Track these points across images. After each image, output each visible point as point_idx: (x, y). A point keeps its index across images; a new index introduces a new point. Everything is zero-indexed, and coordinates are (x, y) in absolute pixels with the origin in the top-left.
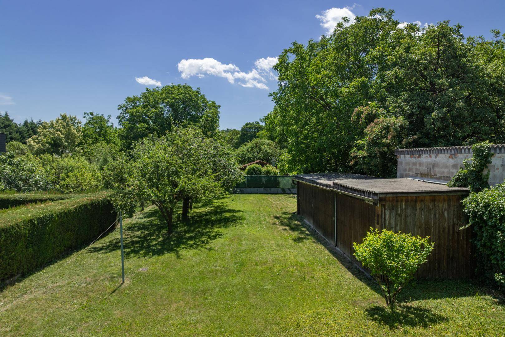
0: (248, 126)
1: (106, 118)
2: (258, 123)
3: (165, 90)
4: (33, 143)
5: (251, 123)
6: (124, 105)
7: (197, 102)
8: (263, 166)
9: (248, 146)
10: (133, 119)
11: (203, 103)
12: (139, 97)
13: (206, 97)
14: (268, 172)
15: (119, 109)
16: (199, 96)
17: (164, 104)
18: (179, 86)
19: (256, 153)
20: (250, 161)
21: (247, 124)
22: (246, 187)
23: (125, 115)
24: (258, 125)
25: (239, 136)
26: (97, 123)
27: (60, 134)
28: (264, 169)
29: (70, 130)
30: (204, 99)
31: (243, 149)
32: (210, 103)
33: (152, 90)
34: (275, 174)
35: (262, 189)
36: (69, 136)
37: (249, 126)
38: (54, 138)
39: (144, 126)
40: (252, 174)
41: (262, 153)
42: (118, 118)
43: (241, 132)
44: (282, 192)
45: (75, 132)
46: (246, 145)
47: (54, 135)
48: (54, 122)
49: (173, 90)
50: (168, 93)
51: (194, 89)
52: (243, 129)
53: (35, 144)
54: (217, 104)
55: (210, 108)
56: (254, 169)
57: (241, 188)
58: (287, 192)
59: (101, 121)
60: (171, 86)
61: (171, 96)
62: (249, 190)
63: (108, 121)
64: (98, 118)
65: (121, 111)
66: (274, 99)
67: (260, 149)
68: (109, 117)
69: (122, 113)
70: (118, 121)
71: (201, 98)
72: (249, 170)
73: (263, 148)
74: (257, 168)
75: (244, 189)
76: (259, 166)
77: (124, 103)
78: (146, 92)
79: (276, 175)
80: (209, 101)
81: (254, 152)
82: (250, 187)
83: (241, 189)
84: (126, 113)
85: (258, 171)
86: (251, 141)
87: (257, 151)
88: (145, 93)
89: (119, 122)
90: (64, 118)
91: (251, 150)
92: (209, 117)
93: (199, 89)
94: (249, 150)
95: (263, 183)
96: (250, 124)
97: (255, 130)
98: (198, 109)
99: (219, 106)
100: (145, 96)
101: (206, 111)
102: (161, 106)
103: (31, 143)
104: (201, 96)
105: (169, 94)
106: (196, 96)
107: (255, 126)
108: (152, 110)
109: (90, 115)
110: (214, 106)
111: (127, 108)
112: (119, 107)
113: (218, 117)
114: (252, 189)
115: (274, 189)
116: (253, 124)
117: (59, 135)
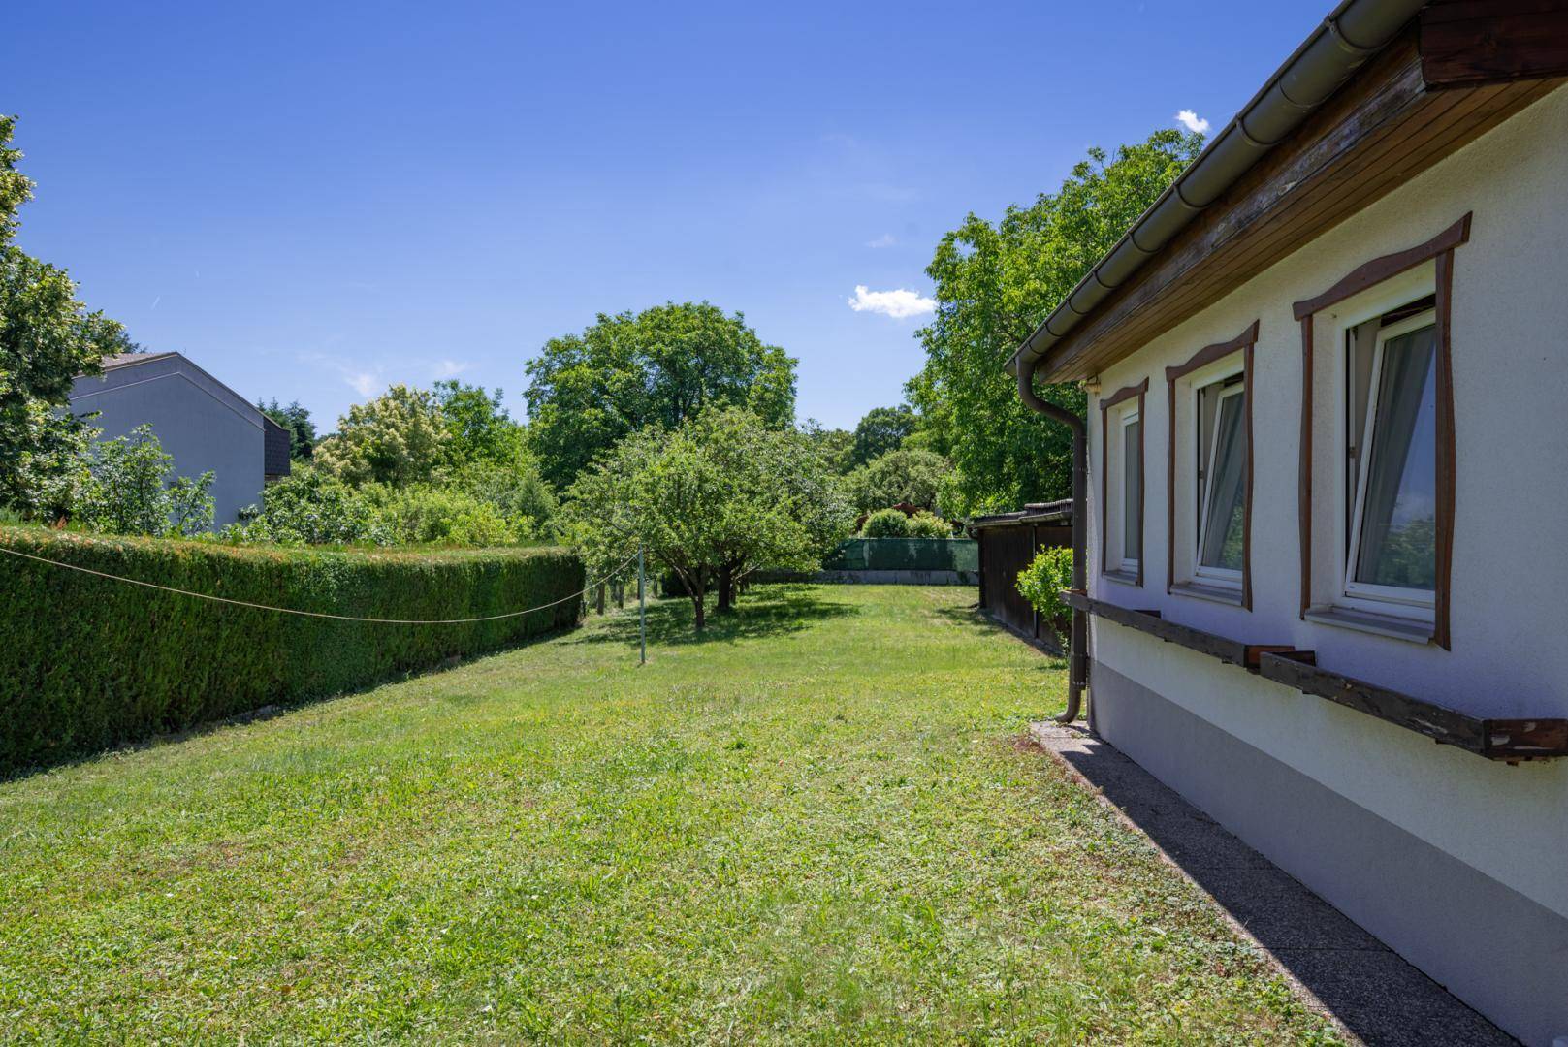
0: (877, 420)
1: (490, 396)
2: (908, 410)
3: (652, 320)
4: (329, 459)
5: (887, 408)
6: (541, 360)
7: (736, 352)
8: (910, 516)
9: (872, 469)
10: (567, 398)
11: (751, 353)
12: (581, 338)
13: (758, 337)
14: (923, 530)
15: (528, 373)
16: (740, 332)
17: (648, 359)
18: (686, 308)
19: (895, 489)
20: (877, 504)
21: (876, 413)
22: (866, 569)
23: (543, 388)
24: (907, 416)
25: (850, 448)
26: (467, 409)
27: (397, 435)
28: (912, 523)
29: (416, 425)
30: (753, 342)
31: (861, 475)
32: (769, 352)
33: (613, 319)
34: (942, 536)
35: (908, 573)
36: (416, 440)
37: (881, 418)
38: (382, 444)
39: (596, 416)
40: (879, 534)
41: (914, 488)
42: (527, 395)
43: (858, 435)
44: (959, 581)
45: (431, 429)
46: (868, 467)
47: (381, 437)
48: (378, 406)
49: (671, 318)
50: (659, 327)
51: (729, 314)
52: (862, 429)
53: (334, 459)
54: (789, 355)
55: (770, 367)
56: (886, 522)
57: (853, 569)
58: (971, 581)
59: (479, 405)
60: (666, 309)
61: (667, 336)
62: (872, 574)
63: (497, 405)
64: (471, 397)
65: (533, 376)
66: (926, 344)
67: (907, 479)
68: (499, 394)
69: (535, 381)
70: (525, 403)
71: (747, 339)
72: (873, 523)
73: (913, 473)
74: (894, 518)
75: (861, 574)
76: (901, 515)
77: (542, 355)
78: (600, 325)
79: (945, 537)
80: (769, 348)
81: (891, 485)
82: (877, 569)
83: (853, 573)
84: (546, 383)
85: (896, 526)
86: (881, 455)
87: (898, 482)
88: (599, 328)
89: (530, 406)
90: (400, 395)
91: (882, 480)
92: (767, 390)
93: (741, 315)
94: (877, 480)
95: (911, 557)
96: (884, 412)
97: (898, 430)
98: (738, 370)
99: (795, 362)
100: (596, 337)
101: (759, 375)
102: (640, 362)
103: (324, 458)
104: (747, 334)
105: (662, 329)
106: (734, 334)
107: (899, 418)
108: (618, 374)
109: (449, 389)
110: (780, 360)
111: (548, 369)
112: (527, 368)
113: (793, 391)
114: (881, 574)
115: (938, 572)
116: (892, 412)
117: (394, 438)
